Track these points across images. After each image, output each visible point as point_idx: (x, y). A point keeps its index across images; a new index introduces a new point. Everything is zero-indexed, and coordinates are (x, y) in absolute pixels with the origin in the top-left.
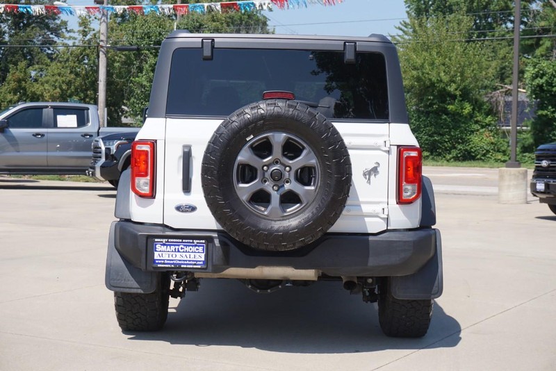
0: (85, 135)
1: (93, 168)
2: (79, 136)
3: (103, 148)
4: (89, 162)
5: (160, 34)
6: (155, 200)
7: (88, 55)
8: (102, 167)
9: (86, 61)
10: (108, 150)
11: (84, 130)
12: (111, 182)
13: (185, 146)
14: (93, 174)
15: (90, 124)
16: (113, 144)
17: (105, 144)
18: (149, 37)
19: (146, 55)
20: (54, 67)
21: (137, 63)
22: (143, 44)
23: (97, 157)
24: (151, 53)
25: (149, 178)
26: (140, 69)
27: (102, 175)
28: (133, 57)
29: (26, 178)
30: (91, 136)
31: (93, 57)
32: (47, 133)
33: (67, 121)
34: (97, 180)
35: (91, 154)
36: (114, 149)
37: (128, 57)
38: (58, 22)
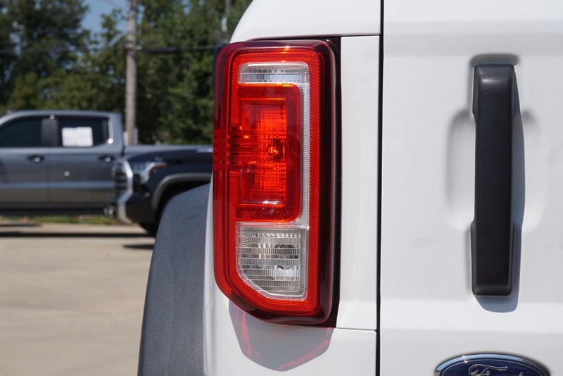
0: (103, 157)
1: (115, 205)
2: (95, 159)
3: (129, 174)
4: (109, 197)
5: (206, 32)
6: (337, 333)
7: (113, 64)
8: (129, 204)
9: (111, 72)
10: (137, 177)
11: (101, 149)
12: (143, 225)
13: (480, 65)
14: (115, 214)
15: (110, 141)
16: (144, 168)
17: (132, 168)
18: (192, 36)
19: (188, 60)
20: (71, 81)
21: (176, 70)
22: (185, 44)
23: (120, 189)
24: (195, 57)
25: (303, 222)
26: (180, 78)
27: (129, 214)
28: (171, 62)
29: (25, 220)
30: (113, 158)
31: (120, 66)
32: (49, 155)
33: (78, 137)
34: (121, 223)
35: (111, 184)
36: (145, 175)
37: (165, 62)
38: (79, 31)
